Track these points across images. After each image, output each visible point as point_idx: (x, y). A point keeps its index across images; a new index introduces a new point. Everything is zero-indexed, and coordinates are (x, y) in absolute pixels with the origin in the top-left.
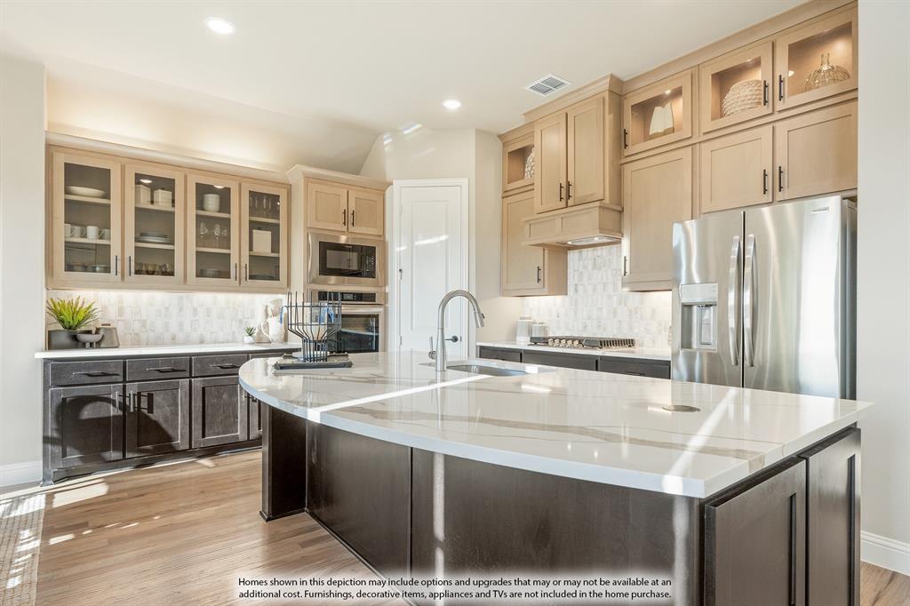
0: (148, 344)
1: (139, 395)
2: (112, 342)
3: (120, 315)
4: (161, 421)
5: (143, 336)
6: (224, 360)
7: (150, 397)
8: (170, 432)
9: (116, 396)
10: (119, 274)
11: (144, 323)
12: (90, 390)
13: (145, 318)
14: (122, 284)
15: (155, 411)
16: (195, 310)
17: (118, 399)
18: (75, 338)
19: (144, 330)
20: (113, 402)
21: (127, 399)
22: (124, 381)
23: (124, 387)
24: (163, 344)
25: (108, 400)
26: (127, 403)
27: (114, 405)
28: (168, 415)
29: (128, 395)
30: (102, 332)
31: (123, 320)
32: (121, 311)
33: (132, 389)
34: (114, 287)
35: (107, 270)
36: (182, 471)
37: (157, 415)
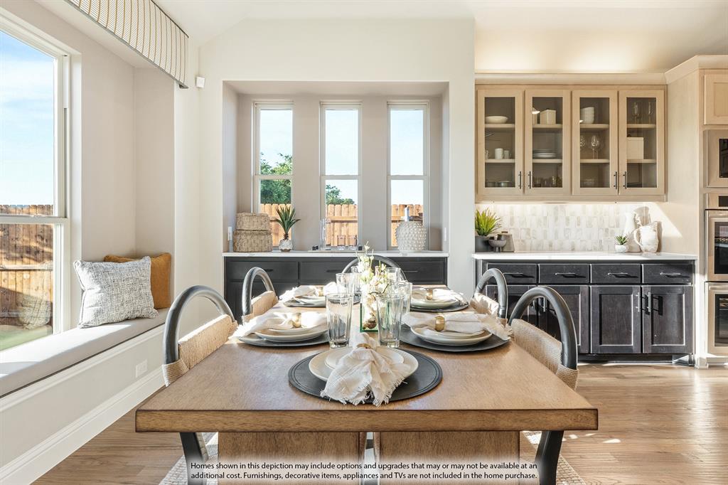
2: (510, 248)
3: (512, 224)
5: (528, 243)
6: (618, 269)
10: (522, 188)
11: (528, 232)
13: (528, 226)
14: (524, 196)
16: (568, 219)
18: (488, 243)
19: (528, 236)
22: (537, 282)
31: (514, 229)
32: (512, 220)
34: (517, 199)
35: (512, 184)
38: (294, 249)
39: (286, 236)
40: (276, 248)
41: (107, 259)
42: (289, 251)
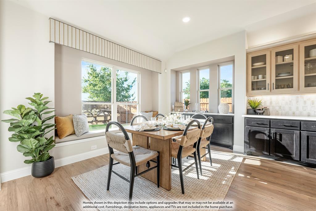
0: (282, 115)
1: (276, 133)
2: (267, 114)
4: (285, 145)
5: (280, 112)
7: (281, 135)
8: (290, 151)
9: (267, 132)
10: (269, 90)
11: (280, 107)
12: (258, 129)
13: (280, 105)
14: (271, 93)
15: (283, 141)
16: (305, 102)
17: (267, 134)
18: (255, 111)
19: (280, 109)
20: (266, 134)
21: (271, 134)
22: (270, 127)
23: (270, 130)
24: (289, 115)
25: (264, 133)
26: (271, 136)
27: (266, 135)
28: (289, 144)
29: (271, 133)
30: (264, 110)
31: (272, 106)
32: (271, 103)
33: (273, 131)
34: (267, 94)
35: (265, 89)
36: (295, 169)
37: (283, 142)
38: (189, 111)
39: (187, 108)
40: (184, 111)
41: (146, 112)
42: (187, 112)
